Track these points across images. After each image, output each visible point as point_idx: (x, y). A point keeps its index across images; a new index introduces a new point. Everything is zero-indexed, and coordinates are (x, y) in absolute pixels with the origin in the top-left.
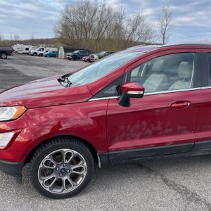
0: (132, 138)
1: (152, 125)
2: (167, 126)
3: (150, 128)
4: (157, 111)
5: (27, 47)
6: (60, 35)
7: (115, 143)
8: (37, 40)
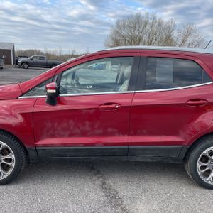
0: (61, 136)
1: (80, 125)
2: (96, 127)
3: (78, 127)
4: (84, 111)
7: (43, 139)
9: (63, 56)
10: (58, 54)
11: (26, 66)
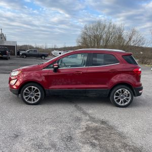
2: (73, 81)
3: (66, 81)
5: (60, 52)
6: (80, 44)
8: (68, 47)
9: (48, 49)
10: (44, 48)
11: (25, 57)
